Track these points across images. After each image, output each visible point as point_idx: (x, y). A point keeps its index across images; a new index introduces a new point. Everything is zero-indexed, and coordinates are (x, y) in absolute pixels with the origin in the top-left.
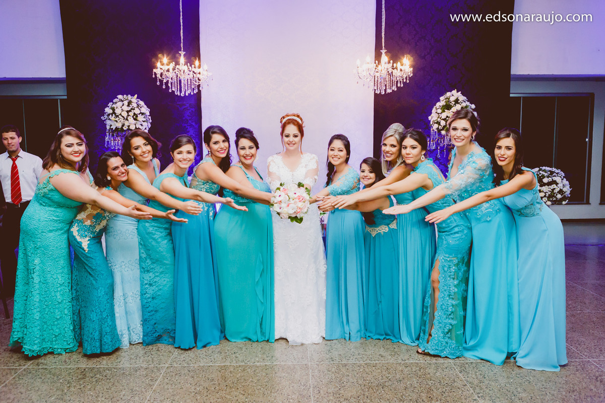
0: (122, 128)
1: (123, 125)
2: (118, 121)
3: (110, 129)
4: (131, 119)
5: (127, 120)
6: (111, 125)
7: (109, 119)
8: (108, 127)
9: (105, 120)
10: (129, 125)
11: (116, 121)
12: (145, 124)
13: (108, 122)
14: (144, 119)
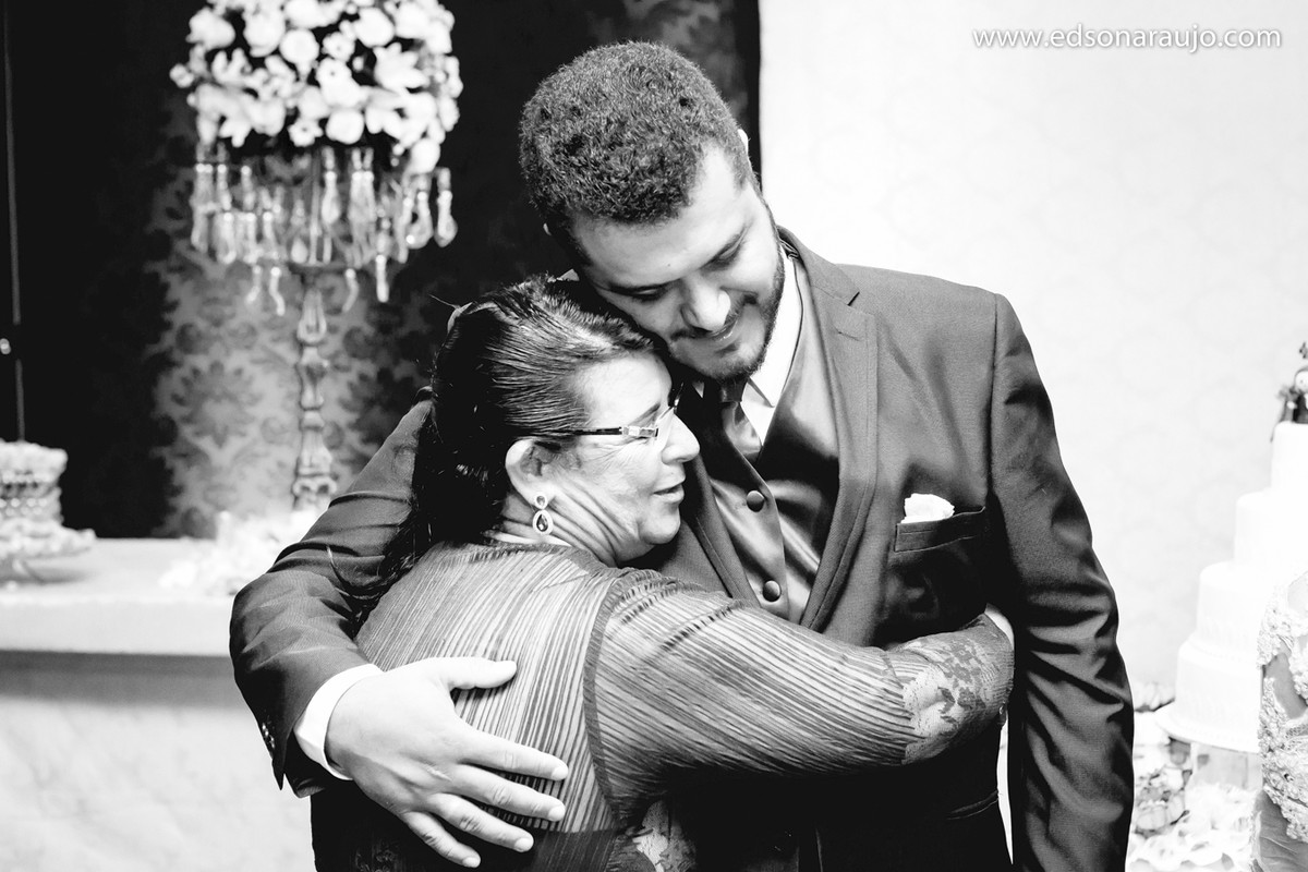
0: (284, 135)
1: (292, 116)
2: (264, 93)
3: (219, 139)
4: (337, 79)
5: (312, 80)
6: (223, 120)
7: (215, 83)
8: (207, 131)
9: (193, 88)
10: (322, 113)
11: (253, 93)
12: (420, 106)
13: (207, 101)
14: (418, 79)
